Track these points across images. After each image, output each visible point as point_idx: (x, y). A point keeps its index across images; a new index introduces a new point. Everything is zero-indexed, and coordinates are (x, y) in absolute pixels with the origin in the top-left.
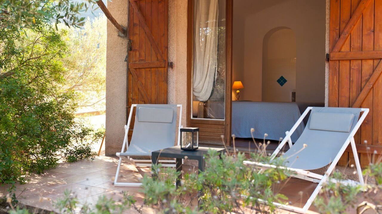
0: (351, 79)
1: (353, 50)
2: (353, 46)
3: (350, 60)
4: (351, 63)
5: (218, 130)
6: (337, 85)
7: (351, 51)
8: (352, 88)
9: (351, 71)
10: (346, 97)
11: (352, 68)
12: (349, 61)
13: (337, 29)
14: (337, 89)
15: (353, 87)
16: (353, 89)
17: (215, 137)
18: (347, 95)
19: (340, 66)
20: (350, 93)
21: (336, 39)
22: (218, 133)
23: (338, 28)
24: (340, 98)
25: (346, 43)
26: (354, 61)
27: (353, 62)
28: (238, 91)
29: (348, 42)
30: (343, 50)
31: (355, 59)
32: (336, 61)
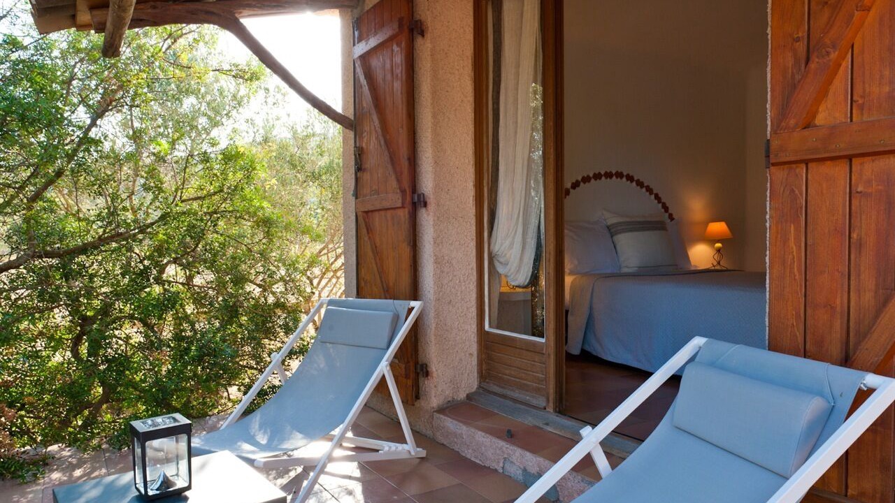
0: (854, 236)
1: (862, 114)
2: (862, 97)
3: (850, 158)
4: (853, 169)
5: (534, 365)
6: (799, 260)
7: (854, 119)
8: (859, 275)
9: (855, 202)
10: (832, 308)
11: (859, 190)
12: (848, 160)
13: (798, 40)
14: (799, 277)
15: (862, 268)
16: (862, 277)
17: (529, 383)
18: (840, 301)
19: (810, 183)
20: (852, 294)
21: (793, 75)
22: (533, 372)
23: (802, 33)
24: (809, 311)
25: (832, 89)
26: (866, 159)
27: (862, 164)
28: (719, 245)
29: (840, 84)
30: (820, 119)
31: (871, 150)
32: (794, 166)
